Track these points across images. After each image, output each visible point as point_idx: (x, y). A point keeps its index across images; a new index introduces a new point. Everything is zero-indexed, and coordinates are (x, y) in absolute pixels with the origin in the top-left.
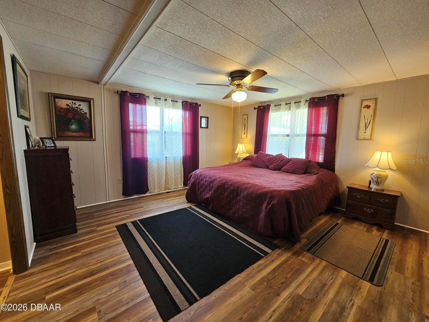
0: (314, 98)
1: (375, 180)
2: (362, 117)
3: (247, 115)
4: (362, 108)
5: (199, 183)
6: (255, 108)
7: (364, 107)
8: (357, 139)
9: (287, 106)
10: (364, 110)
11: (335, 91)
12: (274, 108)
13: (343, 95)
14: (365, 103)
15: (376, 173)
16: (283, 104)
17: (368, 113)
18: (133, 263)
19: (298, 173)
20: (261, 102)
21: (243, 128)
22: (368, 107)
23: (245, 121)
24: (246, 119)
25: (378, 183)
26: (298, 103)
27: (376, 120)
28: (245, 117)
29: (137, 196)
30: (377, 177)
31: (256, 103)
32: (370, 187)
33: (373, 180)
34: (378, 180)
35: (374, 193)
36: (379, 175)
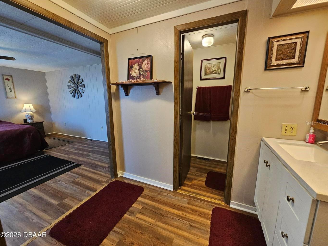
2: (7, 85)
7: (5, 80)
8: (7, 98)
14: (6, 77)
15: (28, 114)
17: (8, 83)
22: (8, 79)
27: (15, 87)
32: (27, 122)
33: (29, 118)
34: (32, 117)
35: (33, 124)
36: (31, 115)
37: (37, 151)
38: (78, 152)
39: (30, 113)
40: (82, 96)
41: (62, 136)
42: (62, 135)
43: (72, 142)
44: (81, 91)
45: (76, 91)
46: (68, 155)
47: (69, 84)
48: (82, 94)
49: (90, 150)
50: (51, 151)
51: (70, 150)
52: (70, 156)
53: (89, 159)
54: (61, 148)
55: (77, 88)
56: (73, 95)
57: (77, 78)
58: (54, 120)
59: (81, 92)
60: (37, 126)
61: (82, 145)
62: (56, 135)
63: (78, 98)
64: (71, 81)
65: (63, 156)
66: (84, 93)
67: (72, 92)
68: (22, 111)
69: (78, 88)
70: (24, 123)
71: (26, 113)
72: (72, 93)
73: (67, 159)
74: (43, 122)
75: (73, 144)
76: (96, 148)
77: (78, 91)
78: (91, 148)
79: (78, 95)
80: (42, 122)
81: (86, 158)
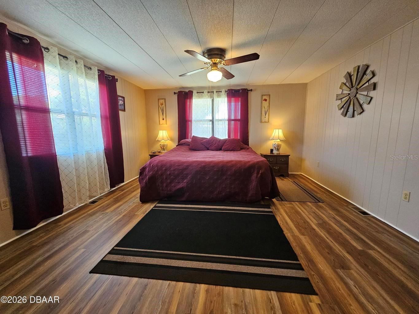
0: (232, 90)
1: (276, 148)
2: (263, 107)
3: (165, 99)
4: (263, 101)
5: (162, 175)
6: (175, 93)
7: (263, 100)
8: (261, 122)
9: (209, 94)
10: (264, 102)
11: (245, 86)
12: (196, 94)
13: (251, 90)
14: (264, 97)
15: (276, 143)
16: (206, 92)
17: (265, 104)
18: (207, 286)
19: (237, 149)
20: (183, 88)
21: (161, 113)
22: (266, 100)
23: (163, 106)
24: (164, 103)
25: (278, 150)
26: (219, 92)
27: (270, 109)
28: (161, 101)
29: (44, 222)
30: (278, 145)
31: (176, 88)
32: (273, 153)
33: (275, 148)
34: (278, 148)
35: (278, 156)
36: (279, 144)
37: (266, 197)
38: (322, 233)
39: (278, 142)
40: (363, 111)
41: (308, 182)
42: (310, 181)
43: (319, 202)
44: (362, 99)
45: (352, 102)
46: (300, 231)
47: (340, 92)
48: (365, 106)
49: (355, 244)
50: (281, 205)
51: (308, 220)
52: (302, 237)
53: (342, 279)
54: (297, 207)
55: (356, 96)
56: (343, 112)
57: (359, 73)
58: (305, 155)
59: (361, 102)
60: (281, 160)
61: (337, 217)
62: (302, 178)
63: (353, 116)
64: (345, 84)
65: (290, 230)
66: (369, 103)
67: (343, 107)
68: (270, 139)
69: (358, 95)
70: (271, 153)
71: (274, 142)
72: (341, 109)
73: (293, 244)
74: (290, 155)
75: (321, 207)
76: (373, 249)
77: (356, 100)
78: (358, 239)
79: (354, 111)
80: (288, 156)
81: (334, 268)
